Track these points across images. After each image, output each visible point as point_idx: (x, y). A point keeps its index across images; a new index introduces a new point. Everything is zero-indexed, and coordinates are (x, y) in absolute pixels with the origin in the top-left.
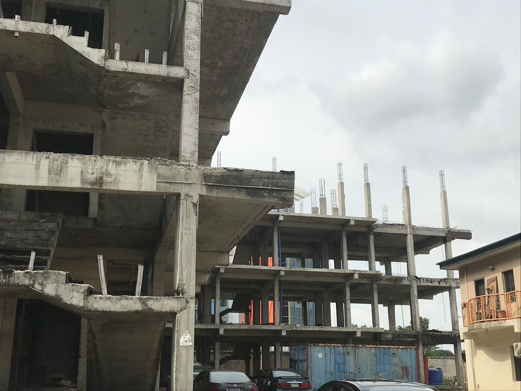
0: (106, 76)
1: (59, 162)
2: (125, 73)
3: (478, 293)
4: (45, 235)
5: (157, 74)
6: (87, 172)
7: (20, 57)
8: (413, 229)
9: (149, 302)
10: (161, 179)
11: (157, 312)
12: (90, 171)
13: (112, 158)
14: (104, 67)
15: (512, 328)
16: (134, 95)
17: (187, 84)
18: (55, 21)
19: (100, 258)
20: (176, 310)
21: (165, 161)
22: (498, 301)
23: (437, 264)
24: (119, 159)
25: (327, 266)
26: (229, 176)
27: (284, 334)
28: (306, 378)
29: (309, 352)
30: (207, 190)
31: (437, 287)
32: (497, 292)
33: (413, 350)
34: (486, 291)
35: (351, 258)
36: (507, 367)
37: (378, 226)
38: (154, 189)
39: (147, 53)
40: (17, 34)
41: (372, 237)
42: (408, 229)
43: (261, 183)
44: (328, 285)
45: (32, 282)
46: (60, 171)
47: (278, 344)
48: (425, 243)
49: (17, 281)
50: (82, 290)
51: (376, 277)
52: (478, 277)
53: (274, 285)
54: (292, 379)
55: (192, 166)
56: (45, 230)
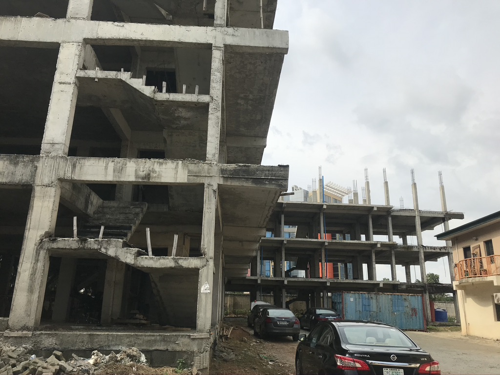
0: (156, 104)
1: (121, 164)
2: (168, 101)
3: (466, 256)
4: (131, 216)
5: (190, 101)
6: (140, 169)
7: (105, 96)
8: (420, 212)
9: (180, 261)
10: (191, 174)
11: (185, 268)
12: (141, 170)
13: (157, 160)
14: (153, 98)
15: (492, 282)
16: (179, 118)
17: (211, 106)
18: (122, 69)
19: (148, 229)
20: (199, 267)
21: (194, 161)
22: (481, 263)
23: (435, 236)
24: (161, 160)
25: (359, 239)
26: (240, 170)
27: (328, 284)
28: (339, 315)
29: (344, 297)
30: (224, 180)
31: (439, 252)
32: (481, 256)
33: (419, 296)
34: (472, 256)
35: (375, 233)
36: (490, 310)
37: (394, 211)
38: (186, 181)
39: (184, 87)
40: (96, 80)
41: (390, 219)
42: (416, 213)
43: (263, 174)
44: (360, 252)
45: (99, 247)
46: (120, 170)
47: (325, 291)
48: (429, 222)
49: (89, 246)
50: (133, 253)
51: (394, 246)
52: (466, 245)
53: (321, 252)
54: (329, 315)
55: (213, 164)
56: (132, 213)
